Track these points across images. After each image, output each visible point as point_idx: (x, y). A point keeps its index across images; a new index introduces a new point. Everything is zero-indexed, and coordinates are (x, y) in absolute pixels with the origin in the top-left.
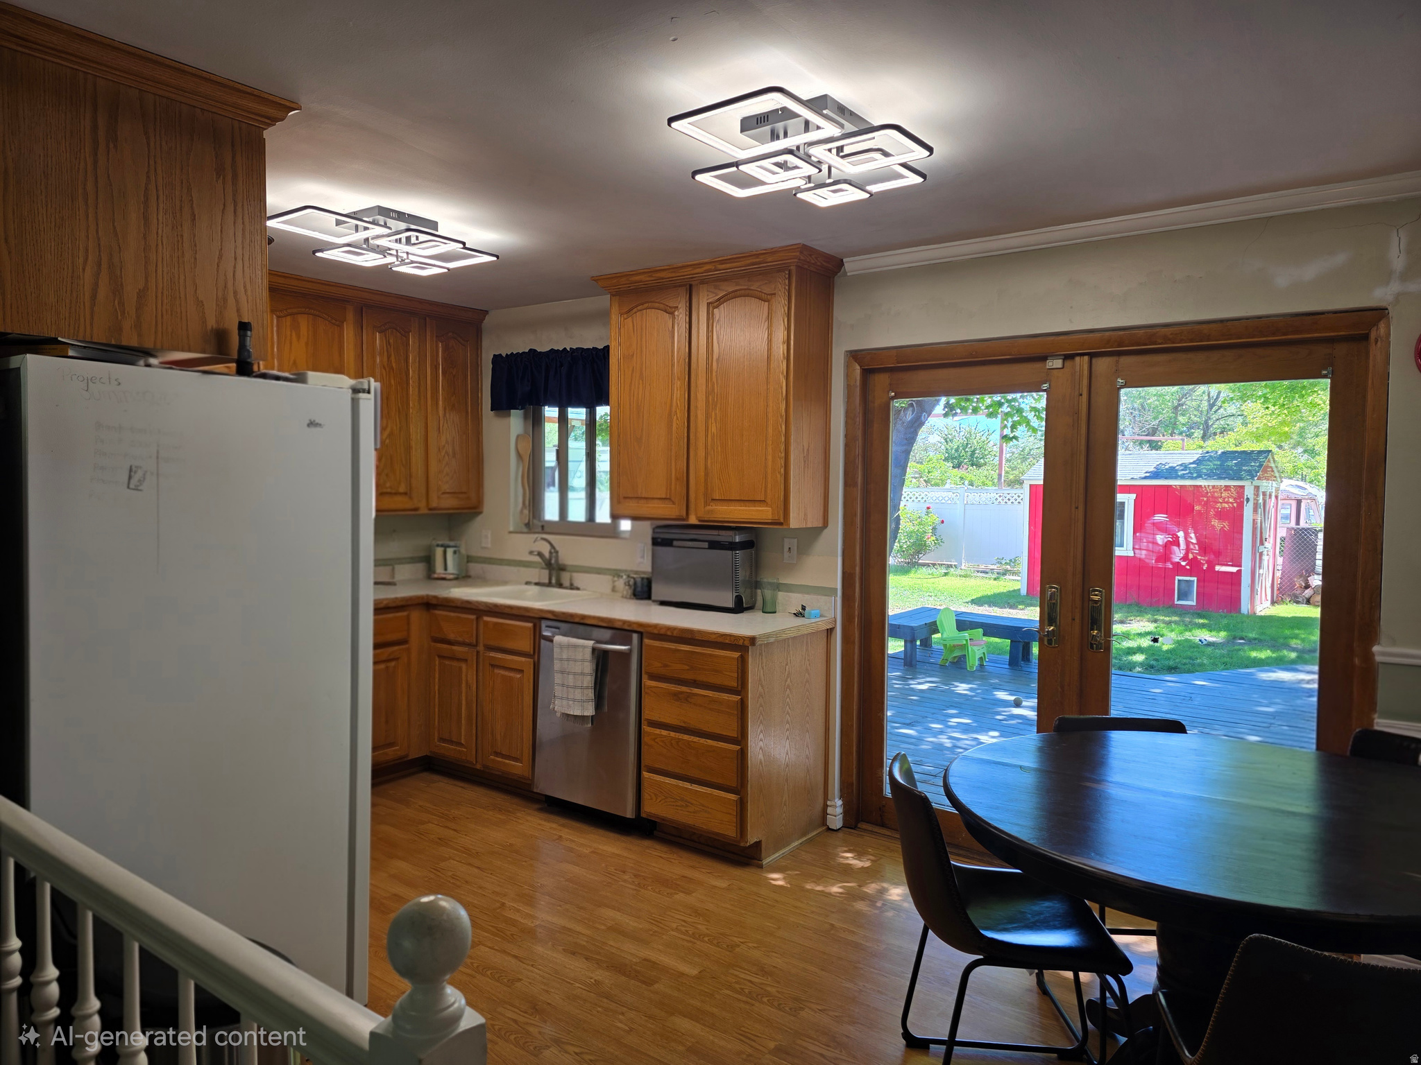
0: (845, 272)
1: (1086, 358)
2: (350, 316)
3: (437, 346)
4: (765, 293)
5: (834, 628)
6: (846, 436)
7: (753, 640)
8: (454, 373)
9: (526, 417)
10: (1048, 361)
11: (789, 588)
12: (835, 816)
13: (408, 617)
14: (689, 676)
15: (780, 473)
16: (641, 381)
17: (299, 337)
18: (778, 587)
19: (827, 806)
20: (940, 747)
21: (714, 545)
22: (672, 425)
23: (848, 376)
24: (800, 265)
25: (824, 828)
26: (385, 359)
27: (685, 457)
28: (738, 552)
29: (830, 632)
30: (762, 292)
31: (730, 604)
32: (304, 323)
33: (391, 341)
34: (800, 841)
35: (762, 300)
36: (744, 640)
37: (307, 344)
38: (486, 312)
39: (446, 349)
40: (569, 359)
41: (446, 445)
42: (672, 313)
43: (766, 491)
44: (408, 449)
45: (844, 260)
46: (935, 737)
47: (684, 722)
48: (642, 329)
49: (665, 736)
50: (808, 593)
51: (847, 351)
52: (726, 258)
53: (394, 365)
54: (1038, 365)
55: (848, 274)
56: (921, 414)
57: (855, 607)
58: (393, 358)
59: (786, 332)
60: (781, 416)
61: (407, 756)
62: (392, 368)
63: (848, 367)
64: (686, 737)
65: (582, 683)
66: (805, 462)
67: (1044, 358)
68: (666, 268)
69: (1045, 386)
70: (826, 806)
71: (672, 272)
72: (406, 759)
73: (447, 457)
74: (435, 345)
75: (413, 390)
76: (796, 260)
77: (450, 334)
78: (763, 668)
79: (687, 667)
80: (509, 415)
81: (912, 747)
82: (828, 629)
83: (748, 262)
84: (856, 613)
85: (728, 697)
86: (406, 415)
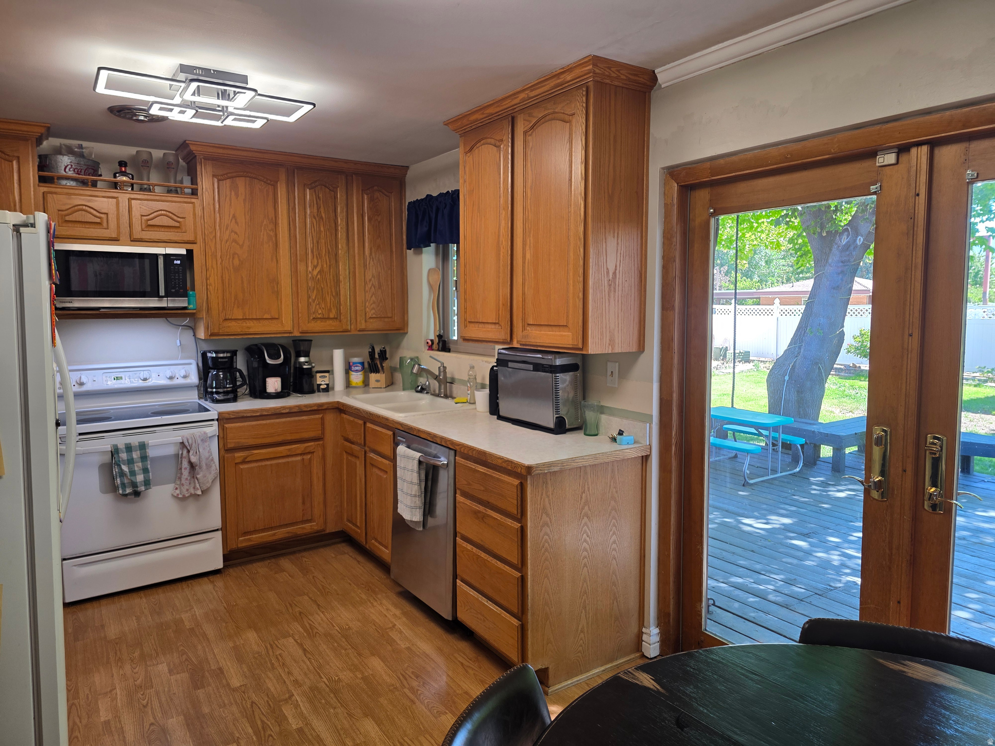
0: (660, 85)
1: (925, 149)
2: (283, 177)
3: (363, 198)
4: (567, 114)
5: (650, 455)
6: (663, 257)
7: (529, 469)
8: (379, 220)
9: (437, 254)
10: (878, 157)
11: (612, 412)
12: (650, 644)
13: (322, 419)
14: (484, 497)
15: (578, 297)
16: (479, 214)
17: (237, 195)
18: (602, 410)
19: (643, 633)
20: (826, 565)
21: (538, 367)
22: (499, 254)
23: (665, 194)
24: (599, 79)
25: (638, 655)
26: (315, 211)
27: (509, 283)
28: (558, 375)
29: (645, 459)
30: (565, 114)
31: (551, 425)
32: (241, 183)
33: (321, 195)
34: (603, 668)
35: (564, 122)
36: (521, 469)
37: (245, 200)
38: (407, 167)
39: (371, 200)
40: (450, 201)
41: (373, 279)
42: (498, 147)
43: (567, 316)
44: (337, 282)
45: (656, 71)
46: (826, 552)
47: (482, 541)
48: (479, 164)
49: (469, 551)
50: (627, 418)
51: (663, 169)
52: (533, 84)
53: (323, 216)
54: (866, 164)
55: (663, 86)
56: (857, 237)
57: (671, 435)
58: (322, 210)
59: (584, 152)
60: (580, 239)
61: (324, 530)
62: (322, 217)
63: (665, 184)
64: (483, 555)
65: (412, 491)
66: (610, 285)
67: (872, 154)
68: (491, 103)
69: (873, 188)
70: (640, 634)
71: (497, 107)
72: (323, 533)
73: (373, 288)
74: (361, 197)
75: (341, 235)
76: (591, 74)
77: (376, 188)
78: (548, 497)
79: (483, 489)
80: (421, 253)
81: (795, 561)
82: (642, 456)
83: (552, 84)
84: (674, 441)
85: (511, 523)
86: (336, 255)
